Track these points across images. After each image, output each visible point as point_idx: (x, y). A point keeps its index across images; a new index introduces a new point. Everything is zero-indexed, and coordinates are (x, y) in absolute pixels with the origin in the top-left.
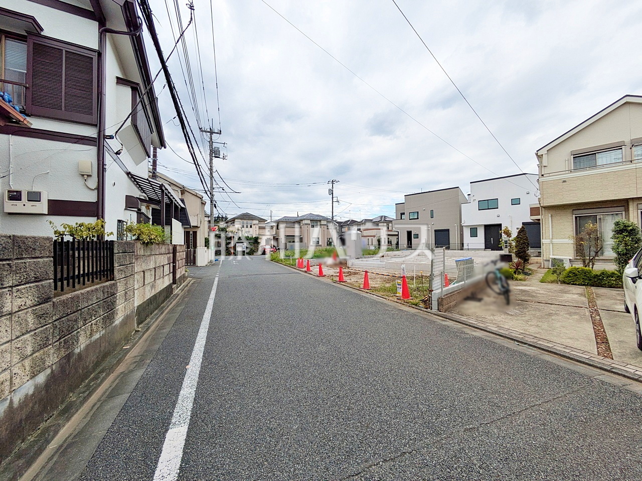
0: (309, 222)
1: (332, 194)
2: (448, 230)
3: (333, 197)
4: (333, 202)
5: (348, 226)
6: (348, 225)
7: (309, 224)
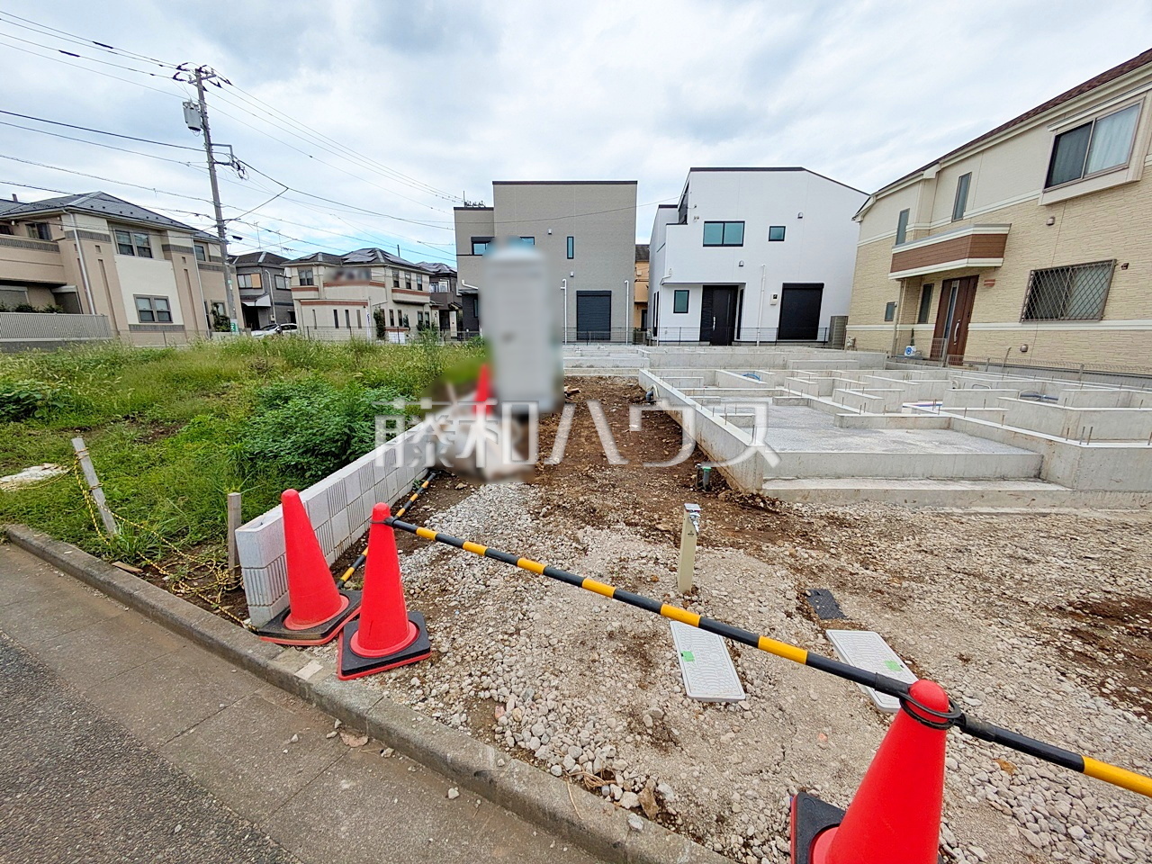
0: (101, 227)
1: (206, 128)
2: (608, 295)
3: (209, 145)
4: (212, 163)
5: (259, 270)
6: (259, 266)
7: (106, 238)
